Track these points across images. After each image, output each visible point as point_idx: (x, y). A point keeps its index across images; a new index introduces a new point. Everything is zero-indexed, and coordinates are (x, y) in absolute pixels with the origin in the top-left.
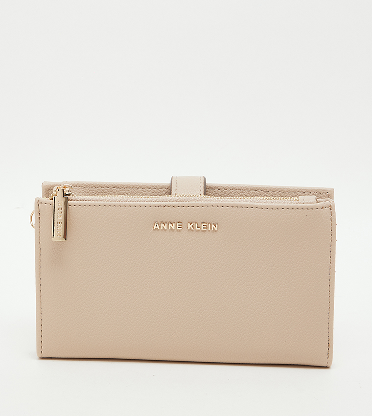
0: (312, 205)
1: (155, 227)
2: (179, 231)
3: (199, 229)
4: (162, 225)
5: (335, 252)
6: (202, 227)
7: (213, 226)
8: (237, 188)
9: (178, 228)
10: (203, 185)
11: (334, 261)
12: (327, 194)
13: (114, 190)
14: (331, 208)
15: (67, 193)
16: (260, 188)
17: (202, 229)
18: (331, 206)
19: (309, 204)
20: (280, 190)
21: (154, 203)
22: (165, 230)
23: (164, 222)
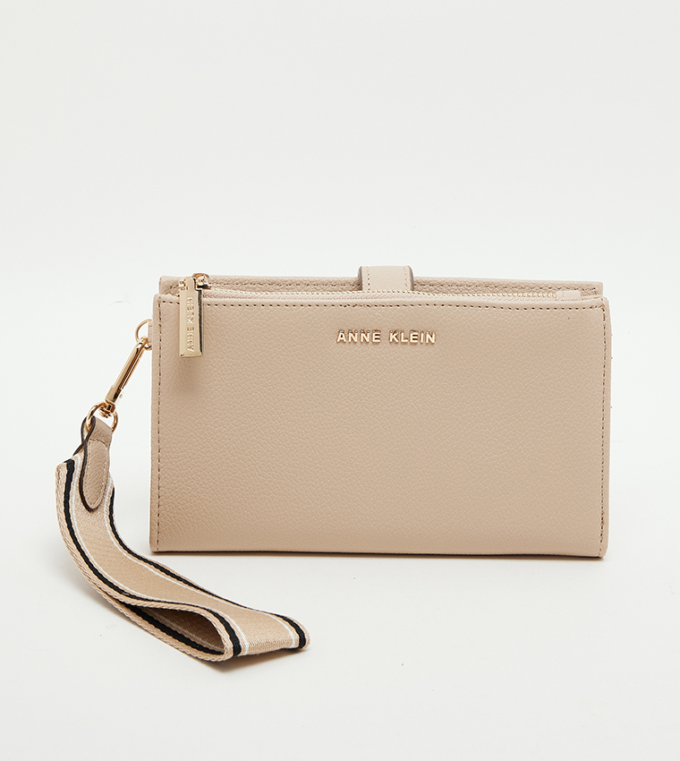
0: (577, 302)
1: (340, 338)
2: (376, 343)
3: (407, 341)
4: (351, 335)
5: (610, 376)
6: (412, 337)
7: (428, 336)
8: (459, 283)
9: (374, 341)
10: (409, 278)
11: (609, 390)
12: (594, 290)
13: (271, 287)
14: (603, 308)
15: (201, 284)
16: (493, 283)
17: (412, 341)
18: (603, 305)
19: (573, 302)
20: (523, 286)
21: (338, 301)
22: (355, 343)
23: (353, 331)
